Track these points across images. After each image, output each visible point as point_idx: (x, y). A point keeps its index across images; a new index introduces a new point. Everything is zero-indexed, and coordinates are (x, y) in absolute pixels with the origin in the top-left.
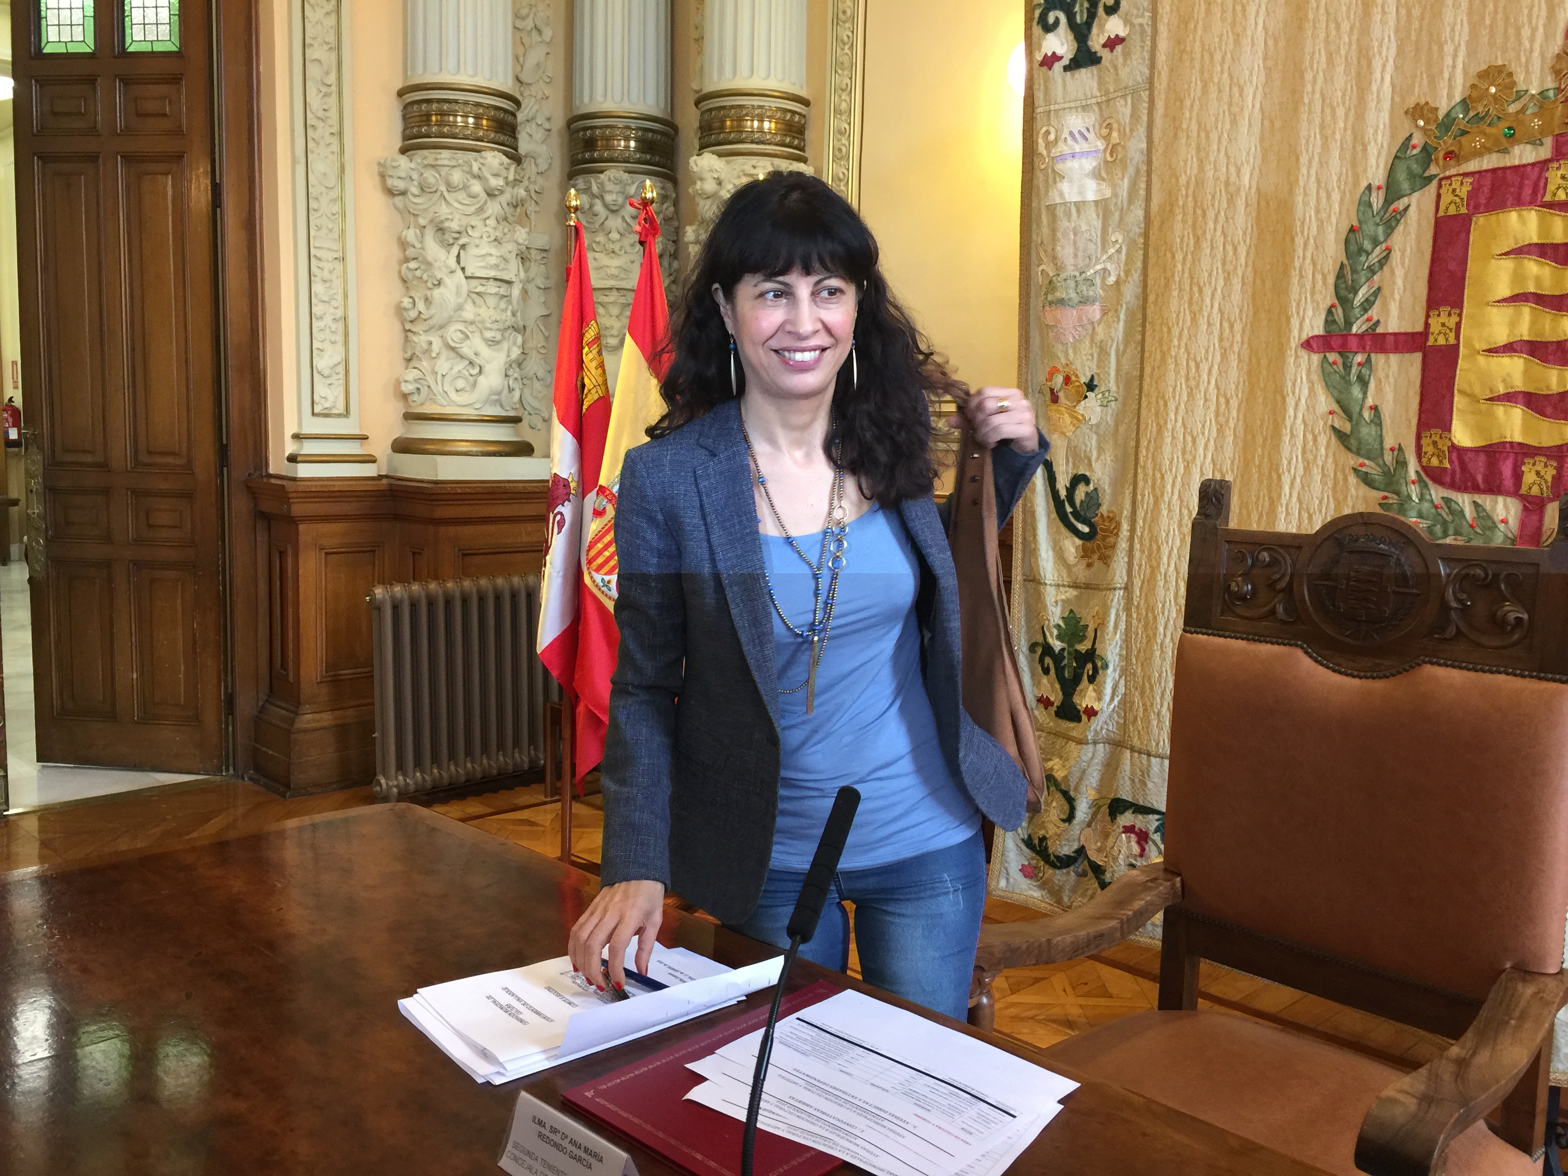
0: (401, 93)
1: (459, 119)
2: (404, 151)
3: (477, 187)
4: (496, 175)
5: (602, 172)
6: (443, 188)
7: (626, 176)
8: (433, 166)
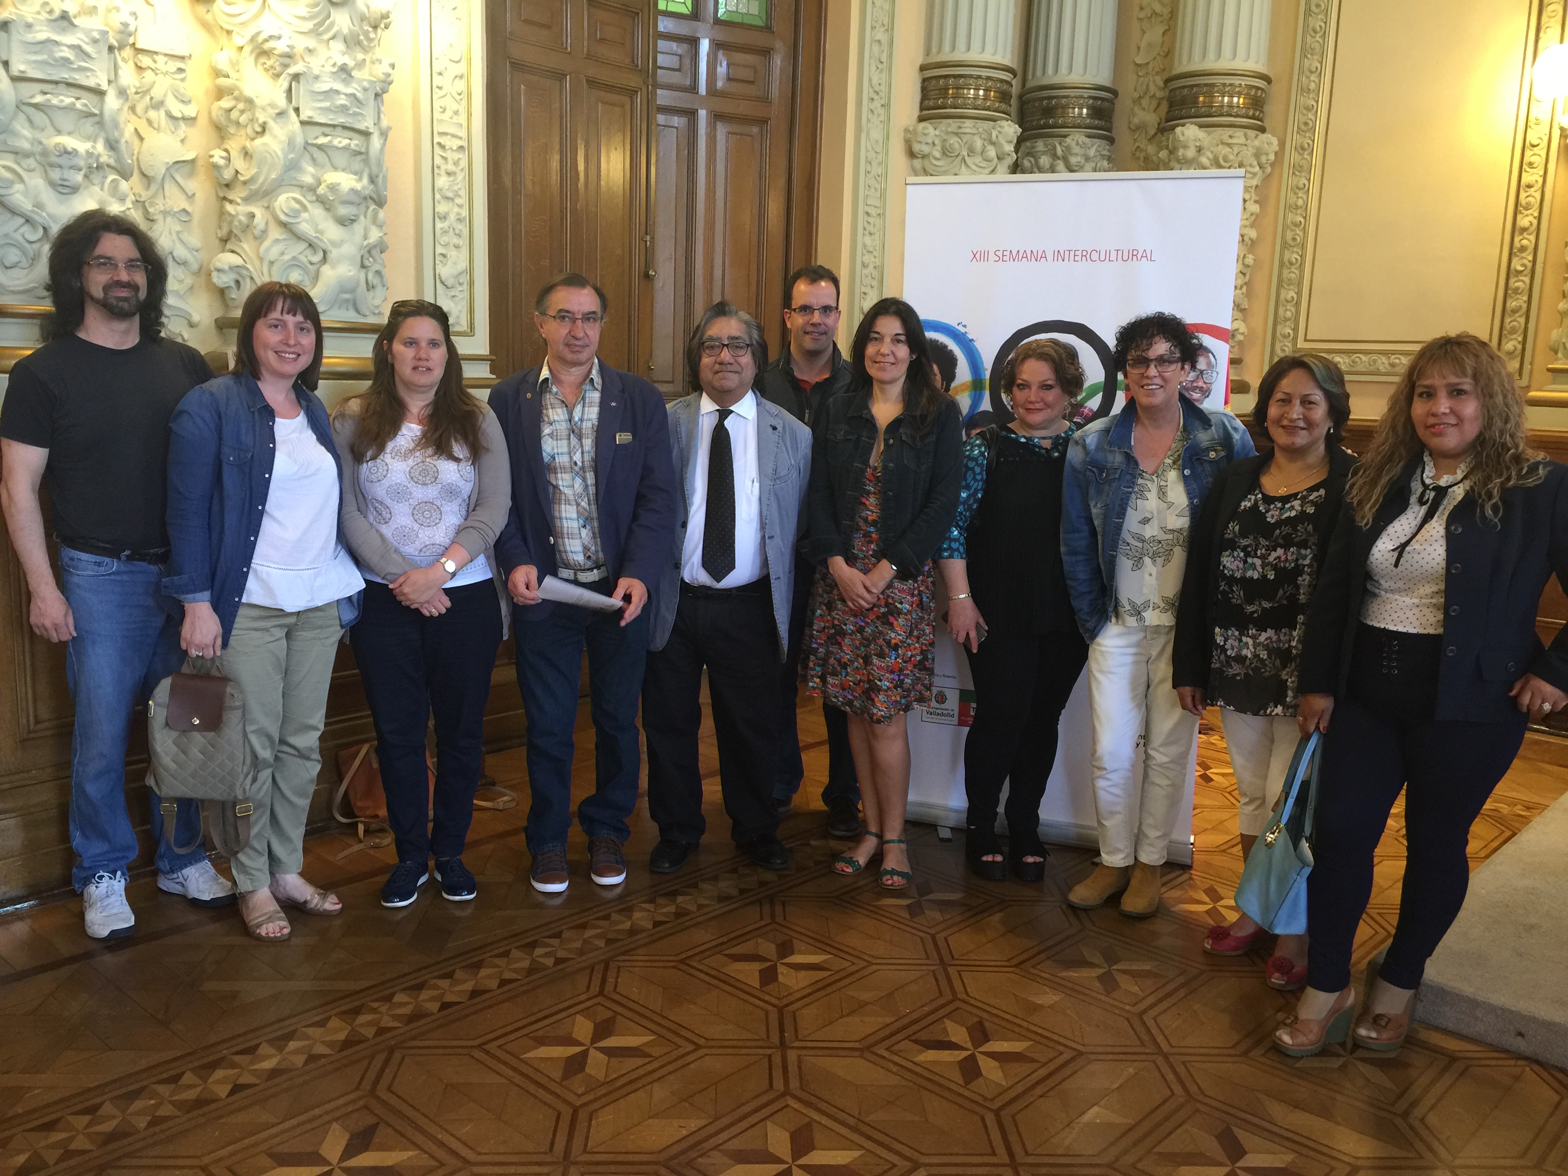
0: (923, 68)
1: (972, 91)
2: (921, 119)
3: (992, 153)
4: (1010, 142)
5: (1065, 136)
6: (965, 153)
7: (1087, 140)
8: (956, 134)
